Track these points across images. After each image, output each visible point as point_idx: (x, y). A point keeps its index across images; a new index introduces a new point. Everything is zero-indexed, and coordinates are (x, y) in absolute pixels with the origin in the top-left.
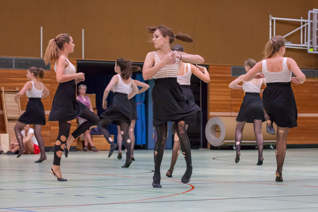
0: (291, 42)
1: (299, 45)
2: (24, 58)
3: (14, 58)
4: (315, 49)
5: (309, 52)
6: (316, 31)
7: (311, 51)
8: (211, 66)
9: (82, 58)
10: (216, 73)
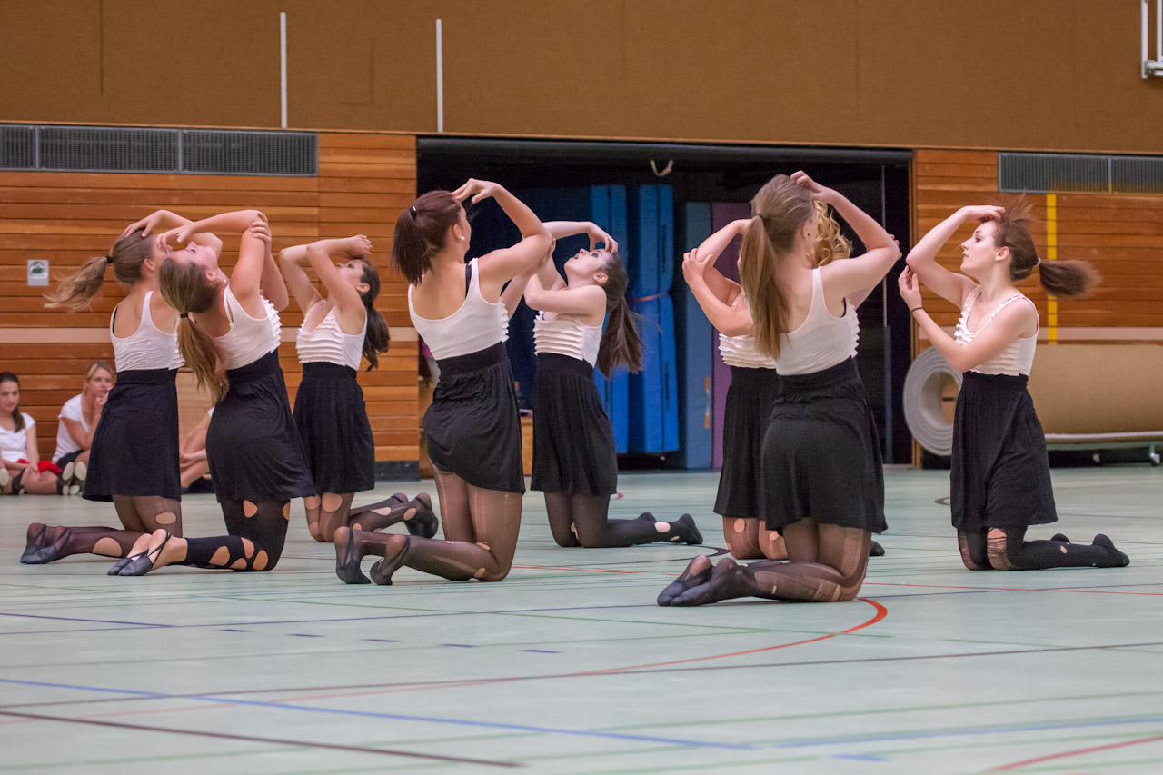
2: (219, 129)
3: (179, 129)
8: (920, 152)
9: (436, 129)
10: (942, 179)
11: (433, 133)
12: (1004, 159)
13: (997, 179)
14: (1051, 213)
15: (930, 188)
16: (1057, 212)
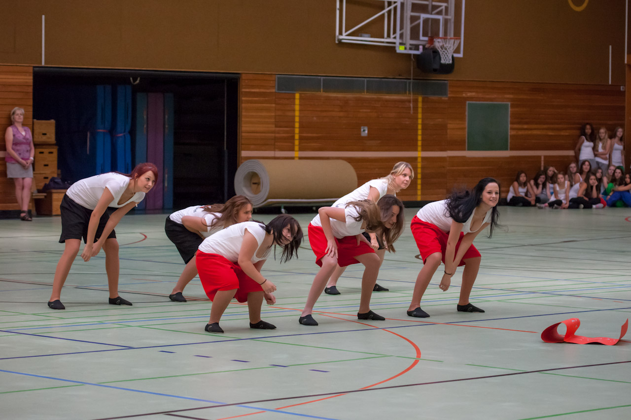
0: (370, 35)
1: (382, 40)
4: (408, 47)
5: (398, 51)
6: (409, 17)
7: (401, 49)
8: (243, 75)
9: (41, 64)
10: (253, 87)
11: (40, 65)
12: (278, 78)
13: (275, 86)
14: (297, 102)
15: (247, 90)
16: (300, 101)
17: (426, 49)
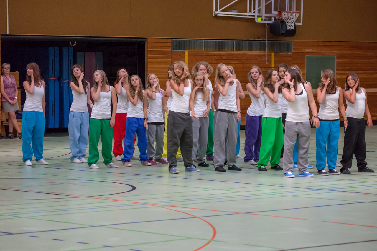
0: (237, 11)
1: (246, 14)
4: (264, 18)
5: (256, 22)
7: (258, 20)
8: (149, 39)
10: (155, 47)
11: (6, 34)
12: (173, 41)
13: (171, 47)
14: (187, 57)
17: (277, 19)
